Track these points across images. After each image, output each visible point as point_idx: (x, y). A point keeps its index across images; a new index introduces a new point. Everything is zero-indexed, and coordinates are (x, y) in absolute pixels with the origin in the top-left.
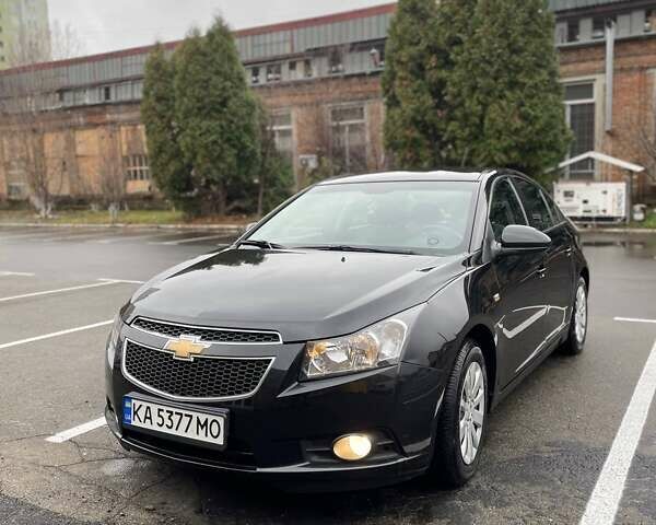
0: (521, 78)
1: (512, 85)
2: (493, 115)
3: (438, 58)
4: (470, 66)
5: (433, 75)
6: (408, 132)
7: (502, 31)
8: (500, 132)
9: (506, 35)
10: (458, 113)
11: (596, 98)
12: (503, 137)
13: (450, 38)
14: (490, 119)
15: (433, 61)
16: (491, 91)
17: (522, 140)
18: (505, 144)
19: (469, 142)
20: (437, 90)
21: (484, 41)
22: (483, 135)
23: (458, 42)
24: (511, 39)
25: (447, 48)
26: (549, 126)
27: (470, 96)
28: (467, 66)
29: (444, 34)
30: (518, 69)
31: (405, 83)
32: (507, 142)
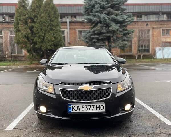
0: (54, 28)
1: (51, 29)
2: (47, 36)
3: (31, 20)
4: (40, 23)
5: (30, 25)
6: (23, 39)
7: (48, 15)
8: (49, 41)
9: (49, 17)
10: (37, 35)
11: (65, 35)
12: (50, 42)
13: (34, 15)
14: (46, 37)
15: (30, 21)
16: (46, 30)
17: (54, 43)
18: (50, 44)
19: (40, 43)
20: (31, 28)
21: (44, 17)
22: (44, 41)
23: (37, 17)
24: (51, 18)
25: (34, 18)
26: (60, 40)
27: (41, 31)
28: (39, 23)
29: (33, 14)
30: (53, 26)
31: (22, 26)
32: (51, 43)
